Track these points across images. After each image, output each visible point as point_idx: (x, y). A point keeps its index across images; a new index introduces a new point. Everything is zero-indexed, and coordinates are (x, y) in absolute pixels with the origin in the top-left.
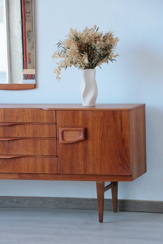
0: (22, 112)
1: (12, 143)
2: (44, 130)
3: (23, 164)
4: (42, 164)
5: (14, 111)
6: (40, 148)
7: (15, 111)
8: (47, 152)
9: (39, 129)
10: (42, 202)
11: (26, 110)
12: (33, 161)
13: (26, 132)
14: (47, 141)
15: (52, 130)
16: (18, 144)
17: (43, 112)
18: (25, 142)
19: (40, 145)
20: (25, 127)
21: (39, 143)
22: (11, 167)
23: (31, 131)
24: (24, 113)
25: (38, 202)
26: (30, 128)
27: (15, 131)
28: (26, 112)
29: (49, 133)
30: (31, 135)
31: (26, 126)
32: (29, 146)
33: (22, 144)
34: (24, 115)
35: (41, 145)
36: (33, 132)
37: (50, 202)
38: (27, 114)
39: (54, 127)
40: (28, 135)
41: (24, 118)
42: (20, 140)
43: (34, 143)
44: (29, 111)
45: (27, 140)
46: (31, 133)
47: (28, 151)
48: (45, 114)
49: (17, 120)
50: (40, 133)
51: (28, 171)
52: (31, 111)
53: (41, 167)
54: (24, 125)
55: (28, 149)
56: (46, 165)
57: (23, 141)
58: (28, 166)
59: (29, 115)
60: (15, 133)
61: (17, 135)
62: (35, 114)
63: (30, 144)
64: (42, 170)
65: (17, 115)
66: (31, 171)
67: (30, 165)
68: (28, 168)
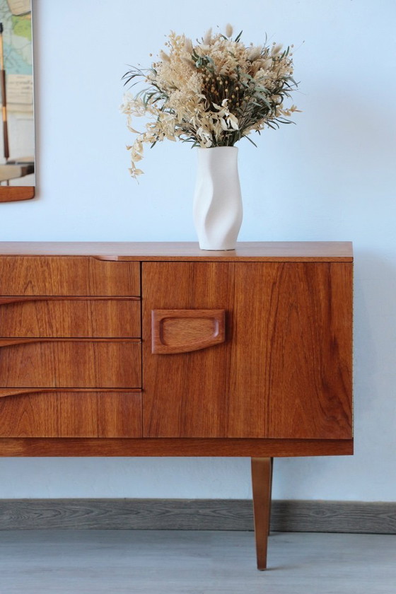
0: (42, 267)
1: (11, 355)
2: (106, 318)
3: (42, 414)
4: (99, 412)
5: (17, 265)
6: (93, 366)
7: (22, 264)
8: (114, 378)
9: (92, 313)
10: (54, 513)
11: (52, 260)
12: (71, 405)
13: (53, 322)
14: (115, 347)
15: (129, 317)
16: (30, 357)
17: (103, 268)
18: (47, 352)
19: (92, 358)
20: (48, 309)
21: (91, 352)
22: (7, 423)
23: (68, 320)
24: (45, 268)
25: (41, 515)
26: (63, 310)
27: (20, 321)
28: (53, 265)
29: (121, 324)
30: (66, 331)
31: (51, 306)
32: (59, 361)
33: (39, 356)
34: (47, 274)
35: (95, 358)
36: (74, 323)
37: (75, 512)
38: (56, 272)
39: (134, 309)
40: (57, 332)
41: (47, 284)
42: (34, 346)
43: (77, 353)
44: (63, 263)
45: (56, 344)
46: (66, 326)
47: (57, 375)
48: (109, 273)
49: (26, 288)
50: (94, 324)
51: (57, 431)
52: (68, 265)
53: (95, 420)
54: (47, 304)
55: (57, 371)
56: (109, 414)
57: (43, 348)
58: (58, 417)
59: (61, 275)
60: (18, 324)
61: (24, 330)
62: (80, 272)
63: (62, 358)
64: (98, 427)
65: (27, 275)
66: (64, 431)
67: (64, 414)
68: (57, 424)
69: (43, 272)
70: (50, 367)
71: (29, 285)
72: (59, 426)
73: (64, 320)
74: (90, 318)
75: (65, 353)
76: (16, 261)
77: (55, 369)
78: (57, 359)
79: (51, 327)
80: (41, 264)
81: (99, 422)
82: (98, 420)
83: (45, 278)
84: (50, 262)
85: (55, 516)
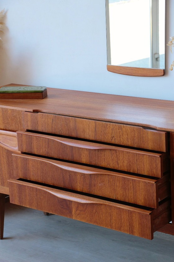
0: (119, 129)
1: (95, 178)
2: (143, 164)
4: (130, 221)
6: (132, 192)
7: (110, 127)
9: (137, 160)
12: (117, 213)
13: (119, 162)
14: (143, 184)
15: (155, 166)
16: (103, 181)
17: (147, 134)
18: (111, 180)
19: (132, 187)
20: (117, 155)
21: (132, 184)
22: (88, 216)
23: (126, 162)
24: (120, 130)
26: (123, 156)
27: (104, 159)
29: (151, 169)
30: (125, 168)
31: (118, 153)
32: (117, 186)
34: (121, 134)
35: (133, 188)
36: (128, 164)
38: (125, 133)
39: (158, 162)
40: (121, 167)
41: (121, 139)
43: (125, 183)
44: (128, 129)
46: (125, 165)
47: (116, 193)
48: (150, 137)
51: (111, 226)
52: (130, 130)
53: (128, 225)
56: (135, 223)
57: (109, 177)
58: (111, 219)
59: (127, 135)
62: (136, 135)
63: (118, 184)
64: (130, 229)
65: (112, 133)
66: (114, 226)
67: (114, 218)
68: (111, 222)
69: (120, 132)
70: (113, 188)
71: (113, 138)
72: (112, 223)
73: (124, 162)
74: (136, 163)
75: (119, 183)
76: (107, 125)
77: (115, 190)
78: (115, 184)
79: (118, 164)
80: (118, 128)
81: (130, 226)
83: (121, 136)
84: (122, 127)
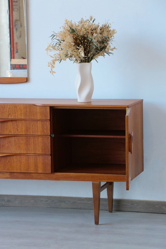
0: (14, 108)
1: (4, 141)
2: (37, 127)
3: (15, 163)
4: (35, 163)
6: (33, 146)
7: (7, 107)
8: (41, 150)
9: (32, 126)
11: (18, 106)
12: (25, 160)
13: (19, 129)
14: (41, 139)
15: (46, 127)
16: (10, 142)
17: (36, 109)
18: (17, 140)
19: (33, 142)
20: (17, 124)
21: (32, 140)
22: (2, 166)
23: (24, 128)
24: (15, 108)
26: (22, 125)
27: (7, 128)
28: (18, 107)
29: (43, 130)
30: (23, 132)
31: (18, 123)
32: (21, 143)
33: (13, 142)
34: (16, 111)
35: (34, 143)
36: (26, 129)
37: (42, 201)
38: (19, 110)
39: (48, 124)
40: (20, 132)
41: (16, 115)
42: (12, 138)
43: (27, 140)
45: (19, 137)
46: (23, 130)
47: (20, 148)
48: (38, 111)
49: (8, 116)
50: (33, 130)
51: (20, 170)
52: (23, 107)
53: (34, 166)
54: (16, 122)
55: (20, 147)
56: (39, 164)
57: (15, 139)
58: (20, 165)
59: (21, 111)
60: (6, 129)
61: (8, 132)
62: (28, 110)
64: (35, 169)
65: (9, 111)
66: (23, 170)
67: (23, 164)
68: (20, 167)
69: (15, 110)
70: (17, 146)
71: (10, 115)
73: (22, 128)
75: (23, 140)
76: (5, 106)
79: (18, 130)
82: (35, 166)
83: (16, 112)
84: (17, 106)
85: (35, 202)
